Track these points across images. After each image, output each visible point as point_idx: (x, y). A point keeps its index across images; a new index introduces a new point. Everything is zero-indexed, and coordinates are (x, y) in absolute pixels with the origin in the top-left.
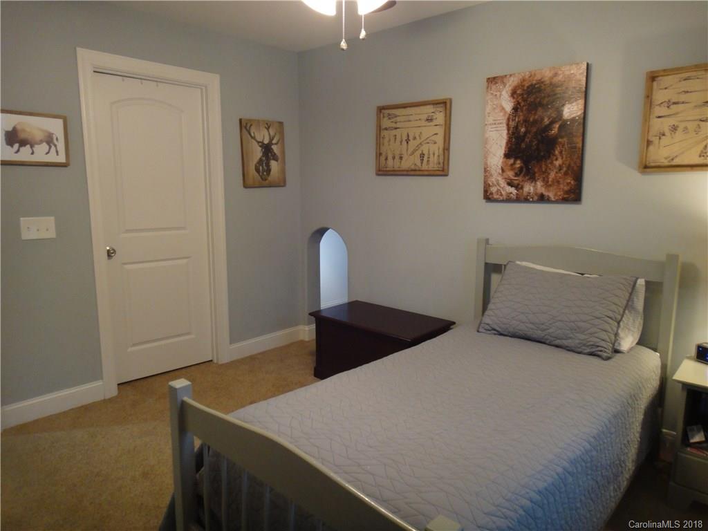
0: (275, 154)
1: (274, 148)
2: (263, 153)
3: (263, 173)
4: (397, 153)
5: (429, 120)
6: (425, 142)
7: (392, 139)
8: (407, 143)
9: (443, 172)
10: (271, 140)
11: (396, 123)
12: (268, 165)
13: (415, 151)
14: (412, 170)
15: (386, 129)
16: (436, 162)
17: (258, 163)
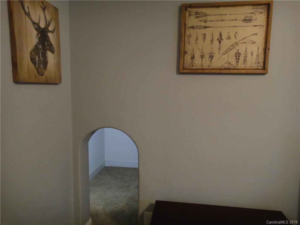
0: (51, 44)
1: (50, 35)
2: (39, 39)
3: (39, 66)
4: (207, 52)
5: (247, 20)
6: (241, 41)
7: (201, 38)
8: (220, 42)
9: (263, 70)
10: (48, 25)
11: (205, 22)
12: (45, 56)
13: (229, 49)
14: (226, 69)
15: (193, 27)
16: (254, 61)
17: (33, 50)
